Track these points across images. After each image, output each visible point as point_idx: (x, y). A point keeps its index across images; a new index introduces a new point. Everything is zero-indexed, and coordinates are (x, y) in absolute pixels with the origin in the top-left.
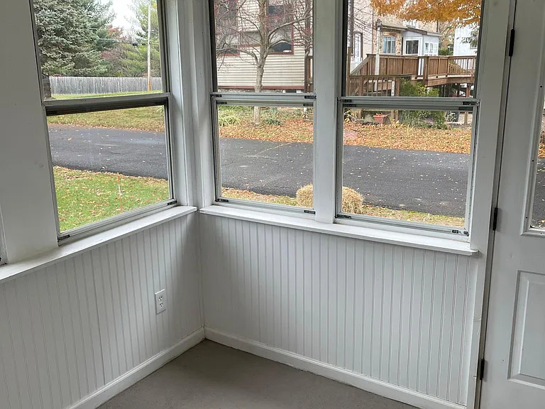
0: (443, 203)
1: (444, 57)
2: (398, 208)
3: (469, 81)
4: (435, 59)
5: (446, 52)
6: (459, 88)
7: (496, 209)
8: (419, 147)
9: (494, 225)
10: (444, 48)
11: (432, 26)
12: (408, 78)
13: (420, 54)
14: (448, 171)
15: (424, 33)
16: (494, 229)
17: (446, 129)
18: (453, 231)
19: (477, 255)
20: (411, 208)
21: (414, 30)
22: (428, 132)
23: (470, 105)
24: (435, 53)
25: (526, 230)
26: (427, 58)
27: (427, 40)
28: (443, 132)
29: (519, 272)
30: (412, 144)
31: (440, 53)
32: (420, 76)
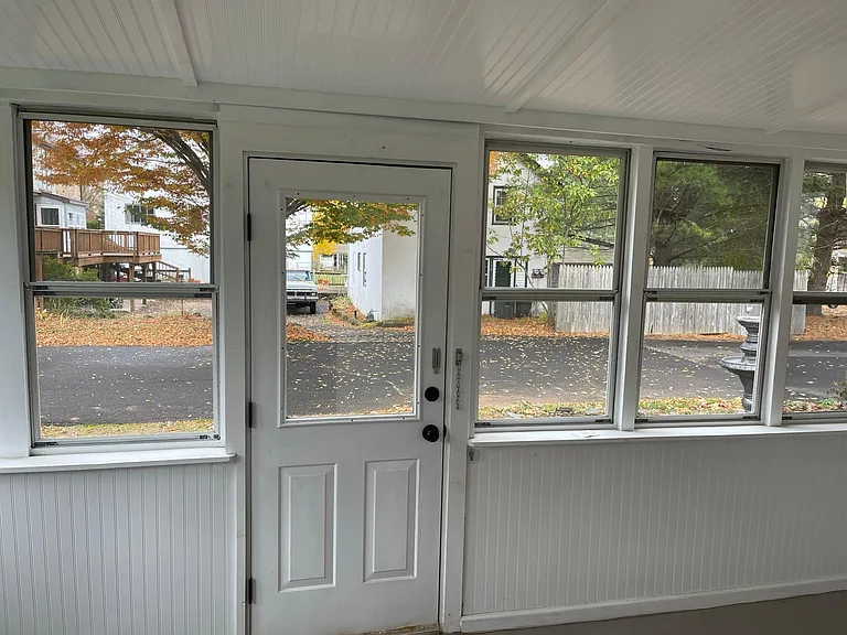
0: (130, 408)
1: (96, 231)
2: (71, 424)
3: (131, 261)
4: (83, 233)
5: (96, 224)
6: (119, 268)
7: (250, 404)
8: (82, 342)
9: (250, 422)
10: (94, 221)
11: (73, 191)
12: (53, 256)
13: (62, 225)
14: (127, 368)
15: (65, 201)
16: (250, 427)
17: (113, 317)
18: (201, 437)
19: (235, 459)
20: (89, 420)
21: (50, 196)
22: (91, 323)
23: (208, 292)
24: (82, 225)
25: (282, 422)
26: (74, 231)
27: (70, 209)
28: (110, 322)
29: (280, 469)
30: (70, 339)
31: (89, 226)
32: (67, 253)
